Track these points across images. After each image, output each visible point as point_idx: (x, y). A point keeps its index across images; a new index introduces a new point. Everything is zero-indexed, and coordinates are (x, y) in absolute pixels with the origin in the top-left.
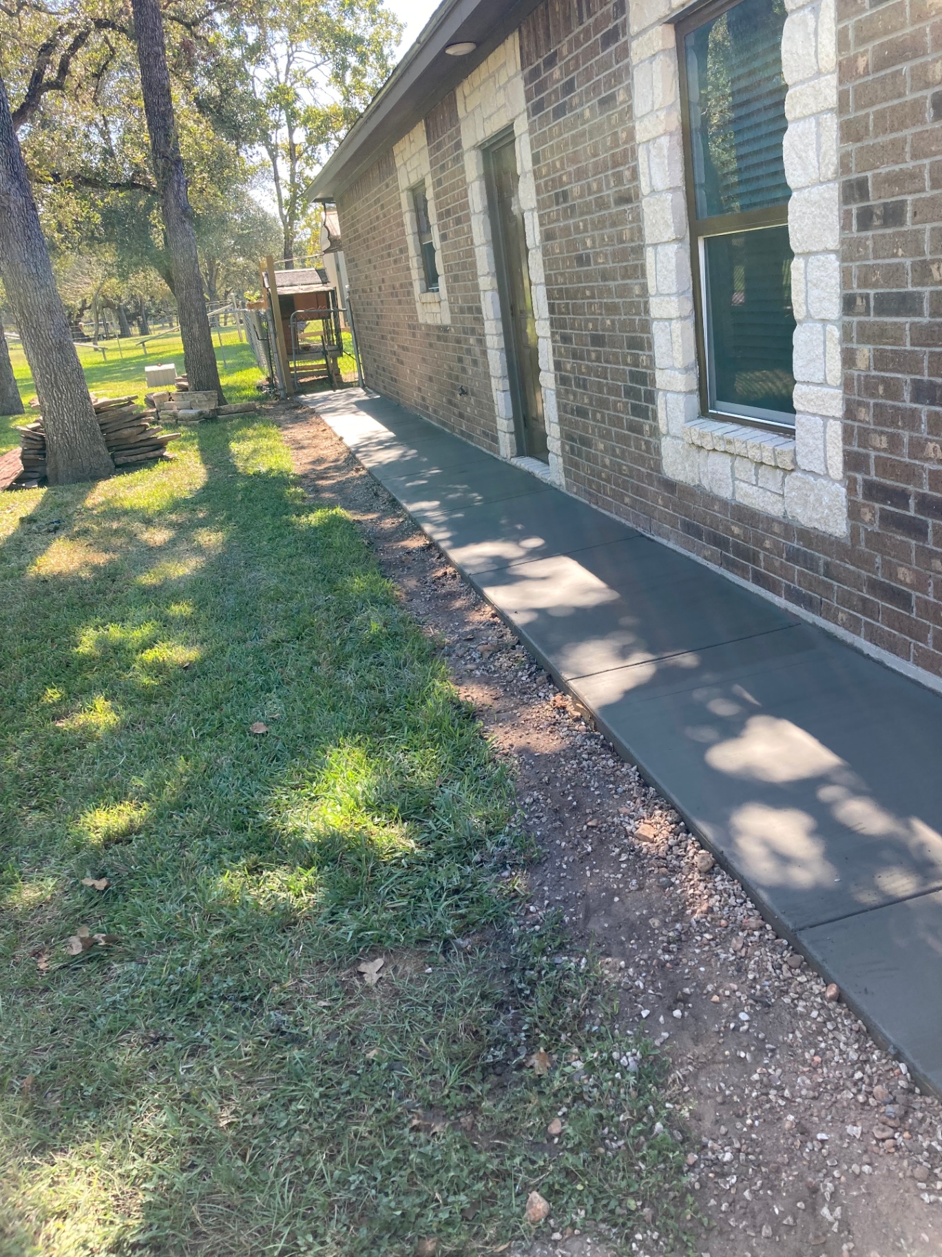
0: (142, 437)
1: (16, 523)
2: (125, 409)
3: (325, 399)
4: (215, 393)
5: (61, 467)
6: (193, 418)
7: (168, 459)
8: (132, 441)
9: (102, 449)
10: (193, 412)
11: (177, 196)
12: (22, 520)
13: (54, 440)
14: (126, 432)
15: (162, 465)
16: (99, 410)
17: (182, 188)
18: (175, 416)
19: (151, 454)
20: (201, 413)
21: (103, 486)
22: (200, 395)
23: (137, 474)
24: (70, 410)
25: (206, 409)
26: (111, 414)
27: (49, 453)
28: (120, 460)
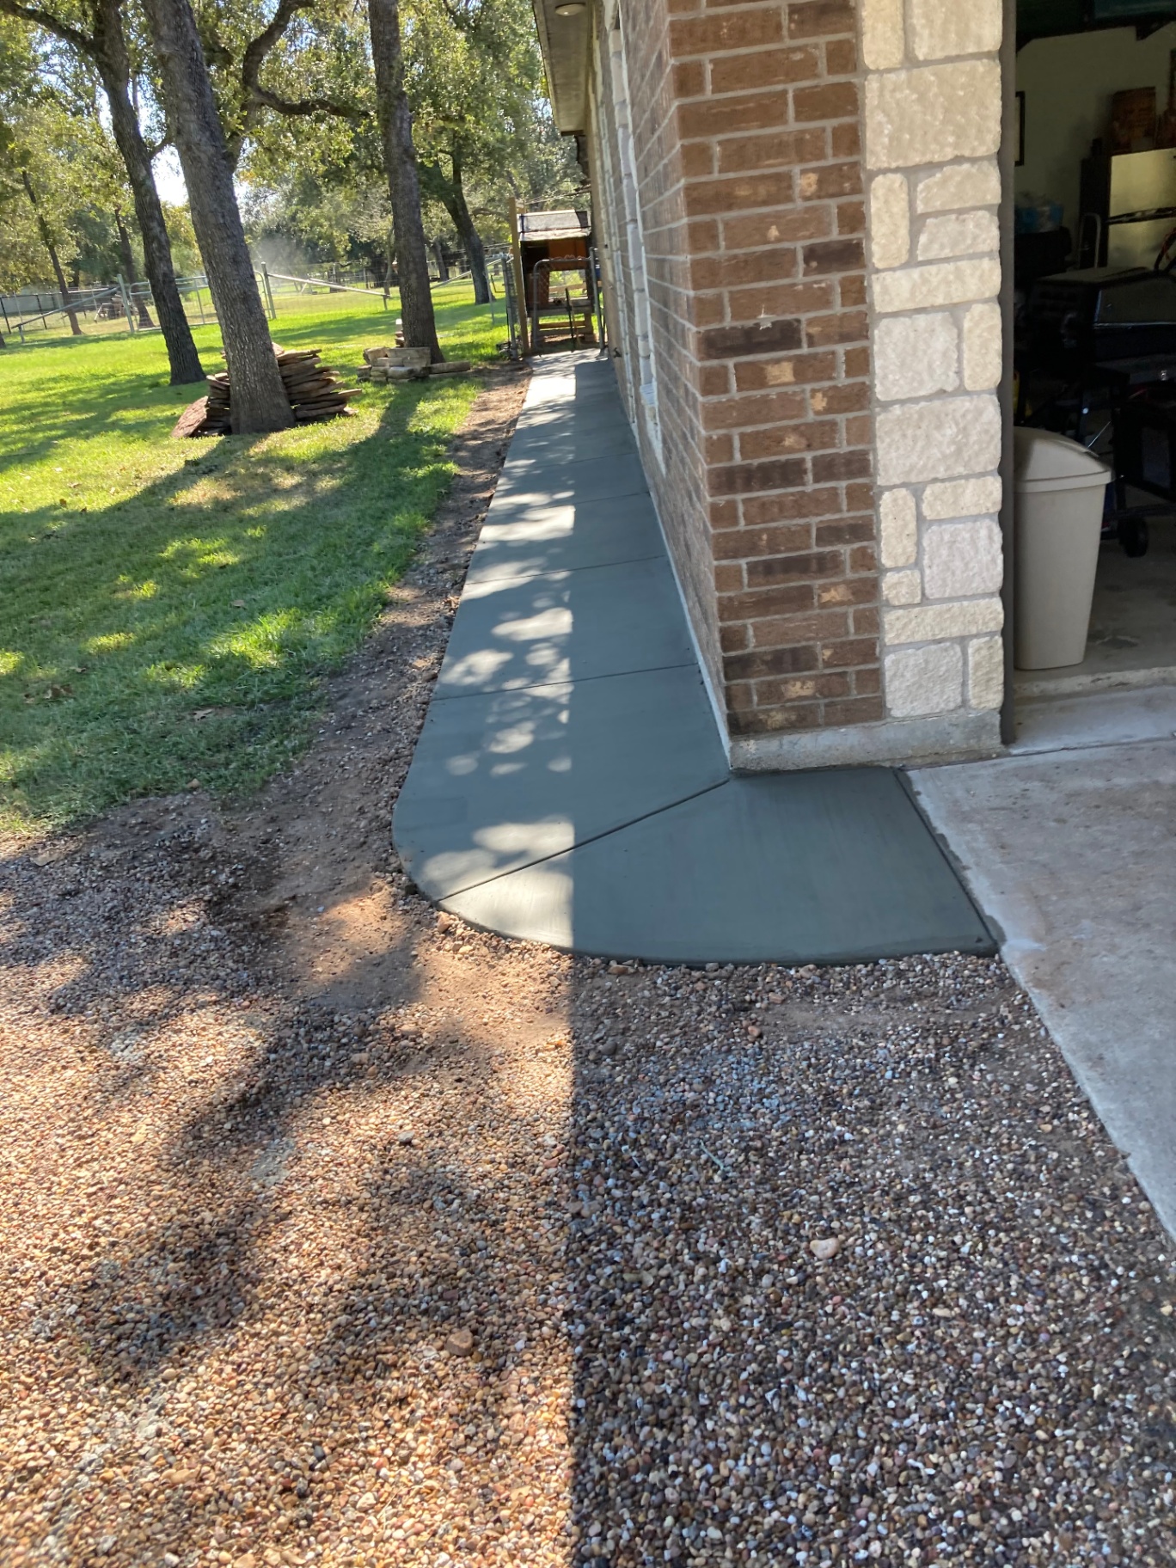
0: (323, 391)
1: (182, 464)
2: (308, 362)
3: (557, 360)
4: (427, 350)
5: (243, 418)
6: (402, 377)
7: (346, 414)
8: (314, 394)
9: (283, 402)
10: (402, 370)
11: (399, 135)
12: (187, 462)
13: (237, 389)
14: (309, 386)
15: (339, 420)
16: (284, 361)
17: (405, 125)
18: (385, 373)
19: (332, 410)
20: (411, 372)
21: (275, 437)
22: (412, 352)
23: (310, 428)
24: (252, 361)
25: (418, 367)
26: (294, 366)
27: (232, 403)
28: (301, 414)
